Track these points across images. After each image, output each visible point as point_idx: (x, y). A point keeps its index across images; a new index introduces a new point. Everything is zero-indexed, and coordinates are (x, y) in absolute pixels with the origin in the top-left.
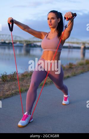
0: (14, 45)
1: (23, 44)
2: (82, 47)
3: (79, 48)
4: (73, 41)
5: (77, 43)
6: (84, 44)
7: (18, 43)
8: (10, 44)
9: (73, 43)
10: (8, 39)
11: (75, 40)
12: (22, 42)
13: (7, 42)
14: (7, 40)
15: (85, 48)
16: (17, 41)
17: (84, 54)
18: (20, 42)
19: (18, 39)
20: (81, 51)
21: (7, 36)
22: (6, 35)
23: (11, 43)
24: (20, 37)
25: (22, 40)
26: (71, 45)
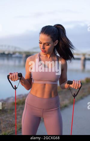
0: (14, 56)
1: (22, 55)
3: (79, 59)
5: (78, 54)
6: (84, 55)
7: (17, 54)
8: (9, 55)
10: (8, 50)
13: (6, 53)
14: (6, 51)
15: (85, 59)
18: (20, 53)
19: (18, 50)
21: (7, 47)
22: (5, 46)
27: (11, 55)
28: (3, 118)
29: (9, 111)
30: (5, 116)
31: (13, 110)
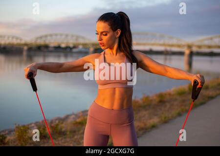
0: (74, 50)
1: (89, 49)
2: (187, 52)
3: (181, 54)
4: (171, 42)
5: (179, 46)
6: (189, 47)
7: (81, 47)
8: (68, 50)
9: (172, 46)
10: (65, 41)
11: (174, 41)
12: (87, 46)
13: (63, 46)
14: (63, 43)
15: (192, 54)
16: (79, 44)
17: (190, 64)
18: (84, 45)
19: (81, 41)
20: (185, 59)
21: (63, 37)
22: (61, 35)
23: (69, 47)
24: (83, 38)
25: (87, 41)
26: (168, 49)
27: (71, 49)
28: (60, 142)
29: (68, 133)
30: (63, 141)
31: (75, 132)
